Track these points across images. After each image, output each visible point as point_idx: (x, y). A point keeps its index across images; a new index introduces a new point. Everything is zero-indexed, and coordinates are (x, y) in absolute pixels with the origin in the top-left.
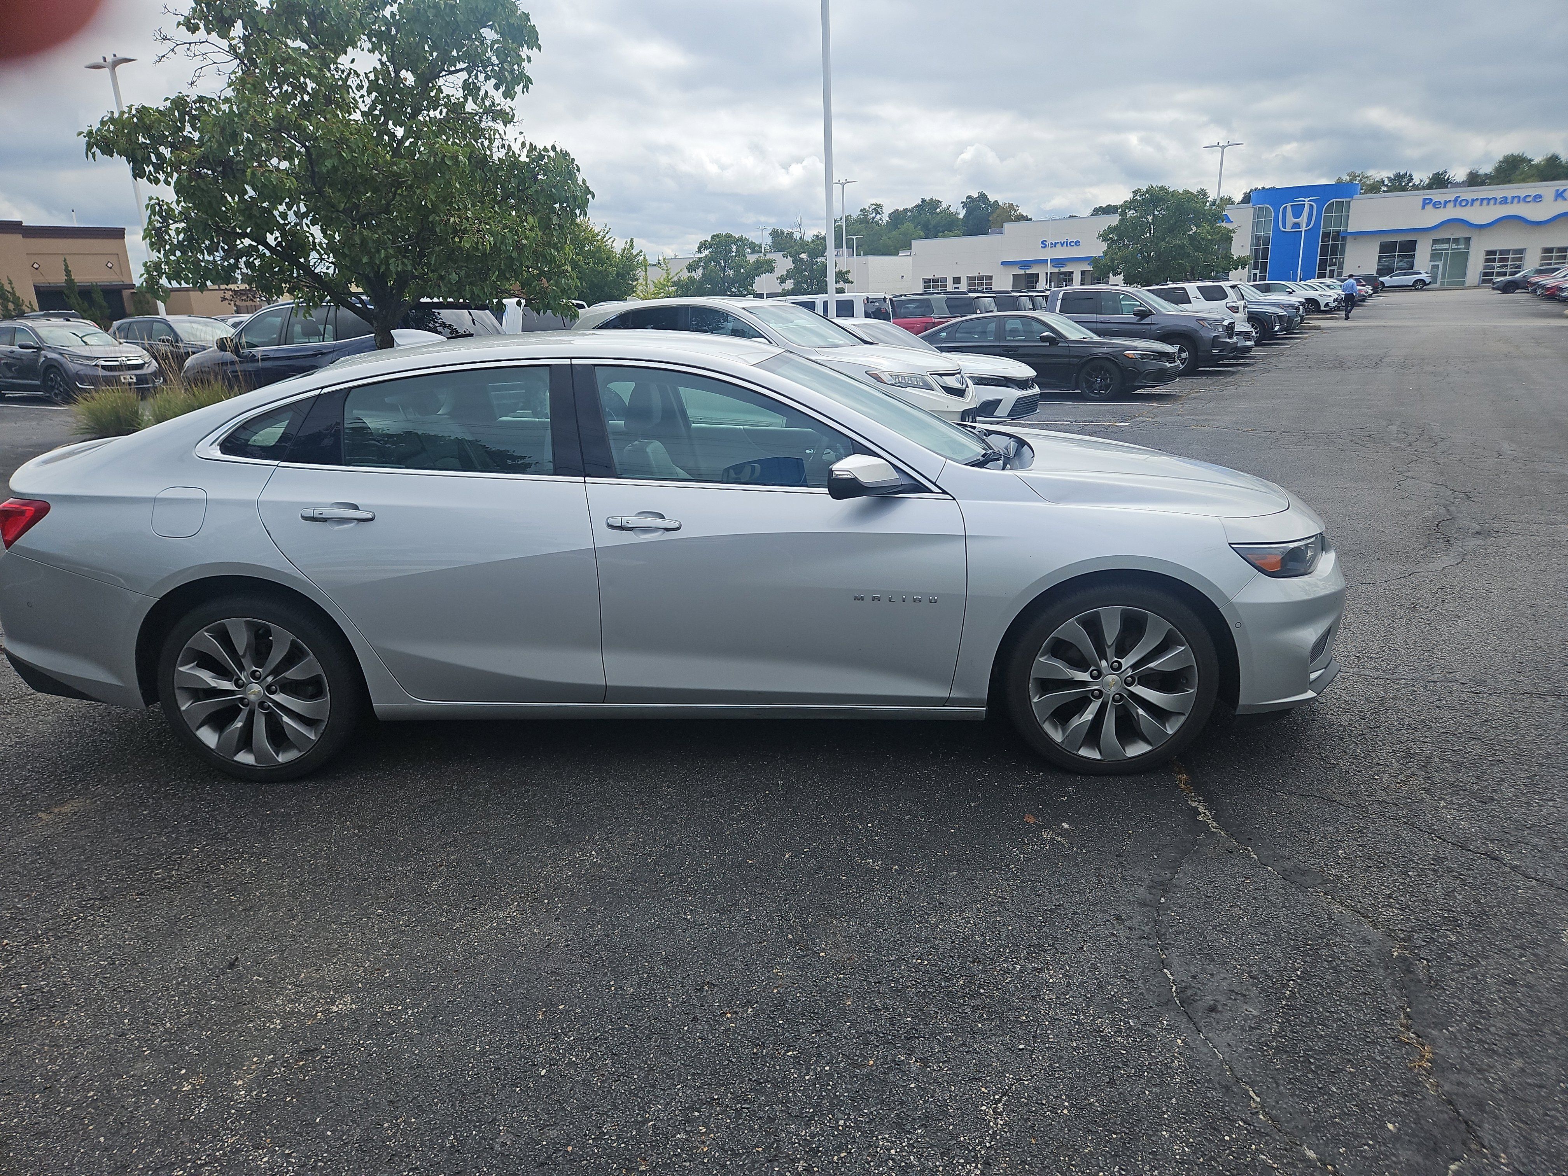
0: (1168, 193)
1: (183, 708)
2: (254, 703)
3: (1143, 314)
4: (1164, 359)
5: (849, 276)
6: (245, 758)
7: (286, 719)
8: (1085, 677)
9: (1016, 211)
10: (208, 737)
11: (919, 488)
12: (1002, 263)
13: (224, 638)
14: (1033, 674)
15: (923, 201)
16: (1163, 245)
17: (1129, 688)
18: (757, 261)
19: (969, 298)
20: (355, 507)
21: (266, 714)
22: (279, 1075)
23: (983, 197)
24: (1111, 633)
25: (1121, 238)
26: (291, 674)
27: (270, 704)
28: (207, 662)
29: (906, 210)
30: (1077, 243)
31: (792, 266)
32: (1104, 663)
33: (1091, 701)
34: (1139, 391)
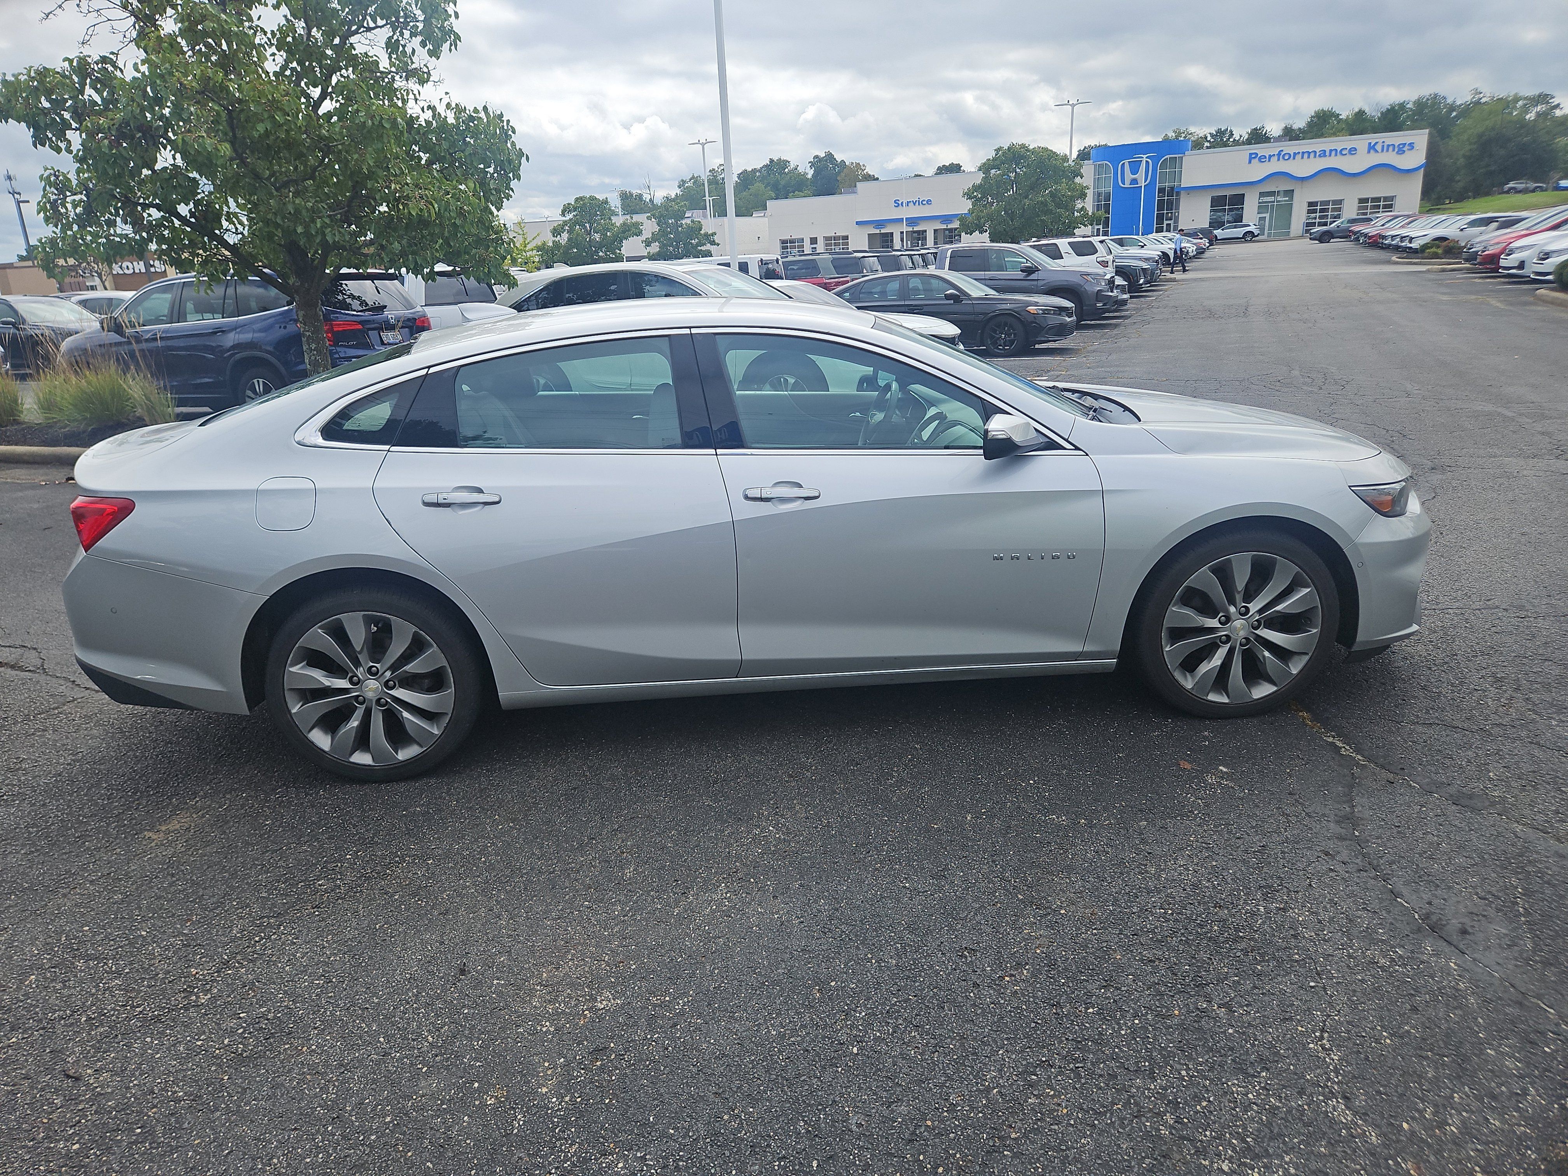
0: (1028, 150)
1: (294, 711)
2: (371, 700)
3: (1030, 271)
4: (1064, 314)
5: (715, 237)
6: (362, 758)
7: (406, 714)
8: (1213, 623)
9: (863, 171)
10: (321, 740)
11: (1052, 445)
12: (857, 223)
13: (339, 634)
14: (1167, 624)
15: (772, 161)
16: (1027, 202)
17: (1256, 632)
18: (624, 224)
19: (855, 258)
20: (480, 491)
21: (383, 711)
22: (582, 1078)
23: (830, 156)
24: (1241, 579)
25: (984, 196)
26: (410, 668)
27: (389, 700)
28: (317, 660)
29: (754, 171)
30: (929, 202)
31: (657, 228)
32: (1232, 609)
33: (1219, 647)
34: (1037, 346)
